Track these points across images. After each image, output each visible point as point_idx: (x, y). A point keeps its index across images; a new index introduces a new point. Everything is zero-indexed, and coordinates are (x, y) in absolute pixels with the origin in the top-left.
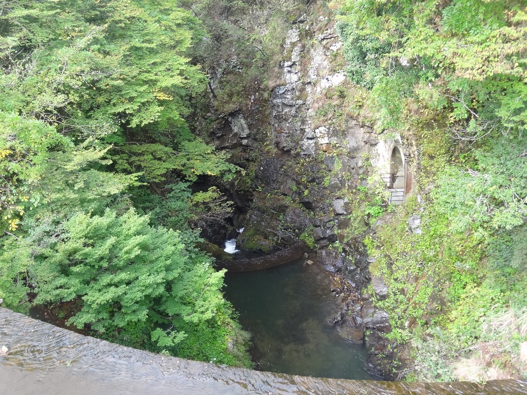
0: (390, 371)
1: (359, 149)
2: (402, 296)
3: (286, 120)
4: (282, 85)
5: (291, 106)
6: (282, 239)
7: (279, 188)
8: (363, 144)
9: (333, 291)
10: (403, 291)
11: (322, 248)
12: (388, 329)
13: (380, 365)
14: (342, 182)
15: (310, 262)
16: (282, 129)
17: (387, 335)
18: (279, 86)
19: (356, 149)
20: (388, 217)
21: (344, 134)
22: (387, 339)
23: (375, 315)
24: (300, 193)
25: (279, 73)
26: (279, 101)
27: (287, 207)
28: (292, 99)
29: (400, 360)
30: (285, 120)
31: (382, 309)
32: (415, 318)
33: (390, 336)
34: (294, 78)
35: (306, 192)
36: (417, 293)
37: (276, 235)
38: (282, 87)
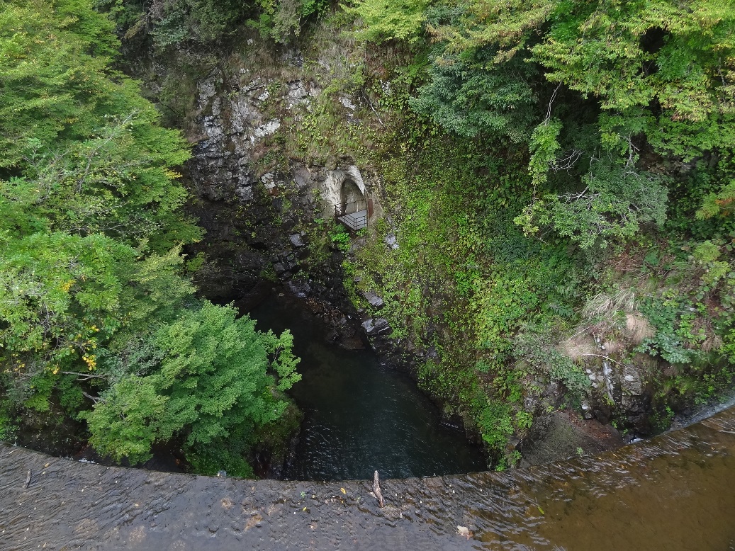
0: (401, 363)
1: (308, 187)
2: (396, 302)
3: (213, 172)
4: (206, 140)
5: (217, 158)
6: (239, 281)
7: (218, 236)
8: (311, 182)
9: (317, 313)
10: (396, 298)
11: (287, 279)
12: (390, 331)
13: (391, 361)
14: (295, 219)
15: (281, 295)
16: (209, 181)
17: (390, 336)
18: (203, 141)
19: (306, 188)
20: (362, 240)
21: (290, 176)
22: (391, 339)
23: (376, 323)
24: (246, 238)
25: (198, 128)
26: (203, 155)
27: (234, 252)
28: (218, 152)
29: (407, 352)
30: (211, 172)
31: (380, 317)
32: (410, 316)
33: (393, 336)
34: (218, 131)
35: (253, 235)
36: (408, 296)
37: (230, 279)
38: (205, 142)
